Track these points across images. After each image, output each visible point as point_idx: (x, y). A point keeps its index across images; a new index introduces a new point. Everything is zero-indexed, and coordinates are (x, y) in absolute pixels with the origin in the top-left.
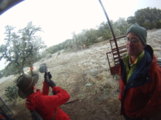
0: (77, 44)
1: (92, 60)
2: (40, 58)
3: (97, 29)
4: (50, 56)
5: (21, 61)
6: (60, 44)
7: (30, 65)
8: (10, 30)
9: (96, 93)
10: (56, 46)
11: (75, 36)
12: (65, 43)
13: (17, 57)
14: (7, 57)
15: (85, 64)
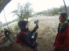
0: (49, 13)
1: (54, 22)
2: (32, 16)
3: (59, 8)
4: (37, 16)
5: (23, 16)
6: (42, 12)
7: (27, 18)
8: (19, 4)
9: (51, 38)
10: (40, 12)
11: (48, 9)
12: (44, 12)
13: (22, 15)
14: (17, 14)
15: (51, 23)
